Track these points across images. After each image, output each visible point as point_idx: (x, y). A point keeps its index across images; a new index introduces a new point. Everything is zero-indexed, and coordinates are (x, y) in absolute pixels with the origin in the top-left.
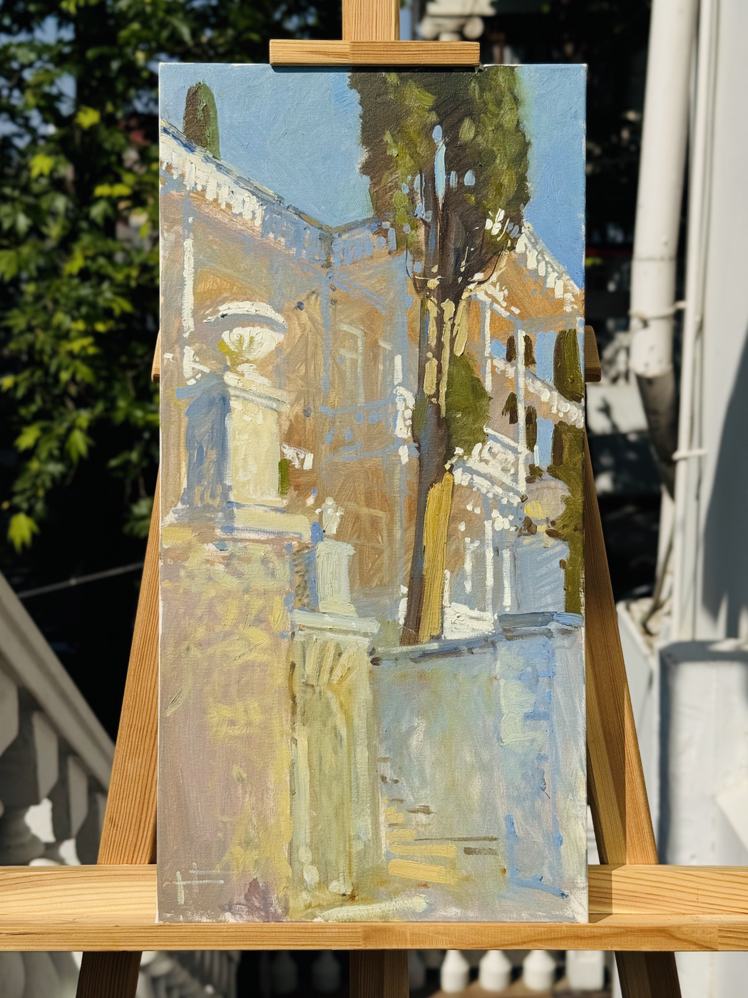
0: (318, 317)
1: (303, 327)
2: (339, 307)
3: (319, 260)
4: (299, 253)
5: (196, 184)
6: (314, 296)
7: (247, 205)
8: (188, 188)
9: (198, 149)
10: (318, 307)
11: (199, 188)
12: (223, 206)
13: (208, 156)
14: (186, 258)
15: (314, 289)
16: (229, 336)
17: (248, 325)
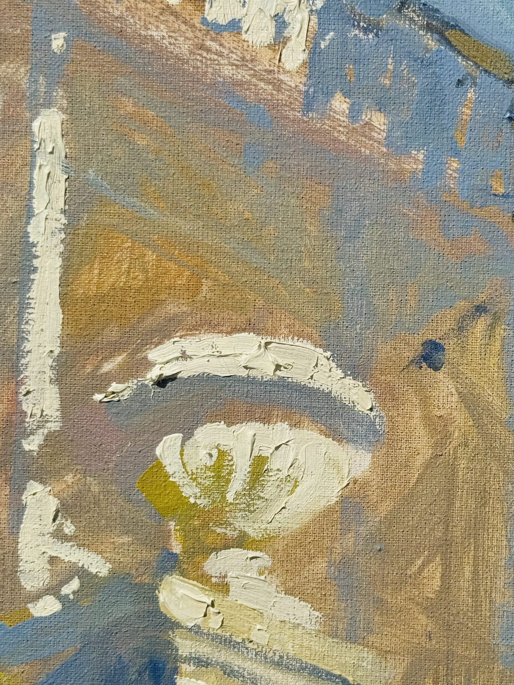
0: (493, 396)
3: (505, 196)
6: (481, 325)
14: (38, 177)
15: (482, 297)
16: (182, 450)
17: (249, 417)
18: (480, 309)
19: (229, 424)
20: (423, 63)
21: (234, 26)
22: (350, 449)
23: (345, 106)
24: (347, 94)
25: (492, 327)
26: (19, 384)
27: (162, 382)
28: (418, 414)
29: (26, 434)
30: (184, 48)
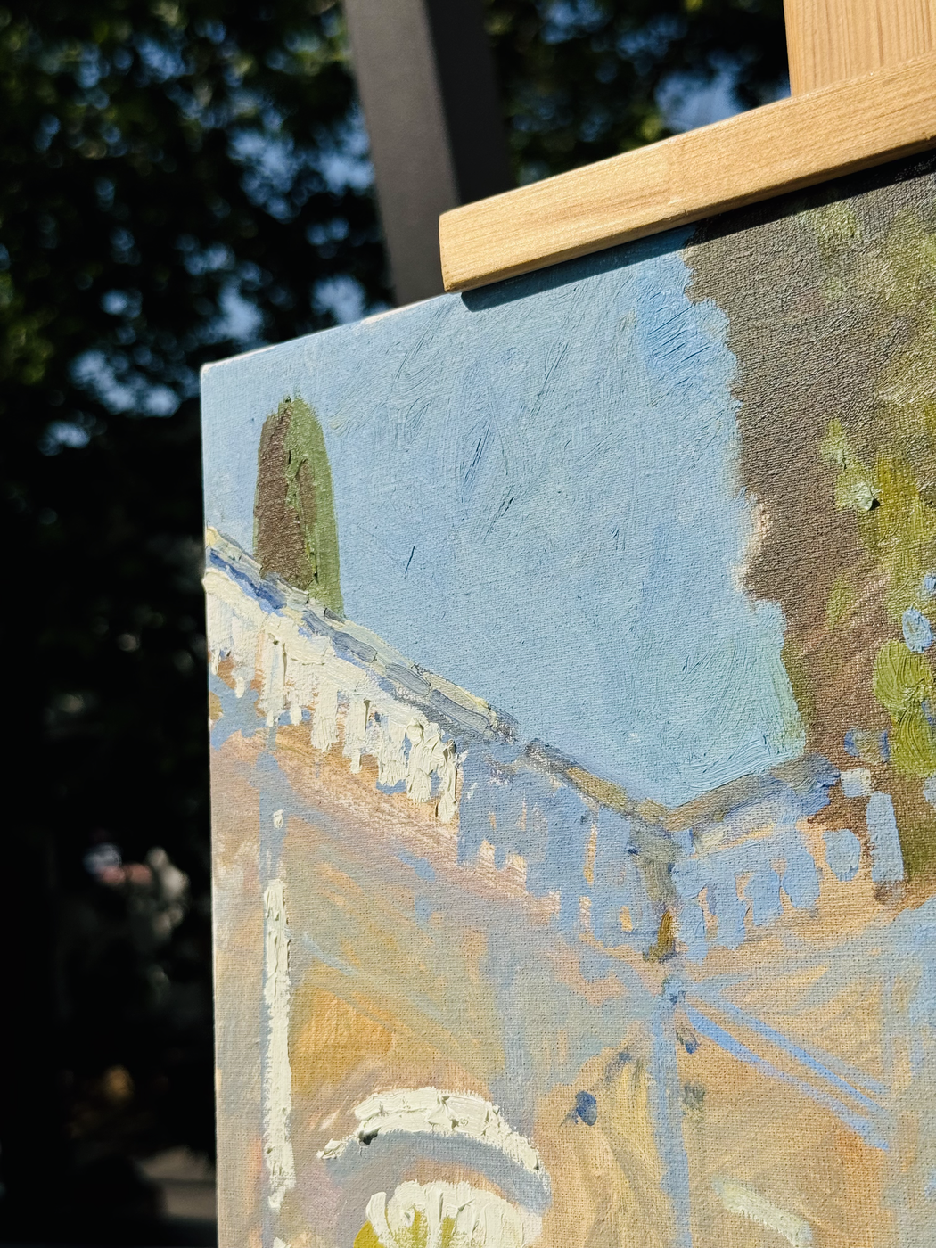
0: (646, 1155)
1: (598, 1188)
2: (713, 1117)
3: (635, 932)
4: (570, 910)
5: (287, 705)
6: (627, 1071)
7: (415, 754)
8: (270, 722)
9: (291, 595)
10: (642, 1113)
11: (296, 716)
12: (355, 768)
13: (313, 615)
14: (269, 942)
15: (623, 1044)
16: (386, 1210)
17: (437, 1177)
18: (624, 1057)
19: (422, 1183)
20: (551, 803)
21: (401, 787)
22: (522, 1210)
23: (491, 852)
24: (491, 840)
25: (636, 1075)
26: (264, 1142)
27: (367, 1139)
28: (578, 1174)
29: (271, 1192)
30: (365, 812)
